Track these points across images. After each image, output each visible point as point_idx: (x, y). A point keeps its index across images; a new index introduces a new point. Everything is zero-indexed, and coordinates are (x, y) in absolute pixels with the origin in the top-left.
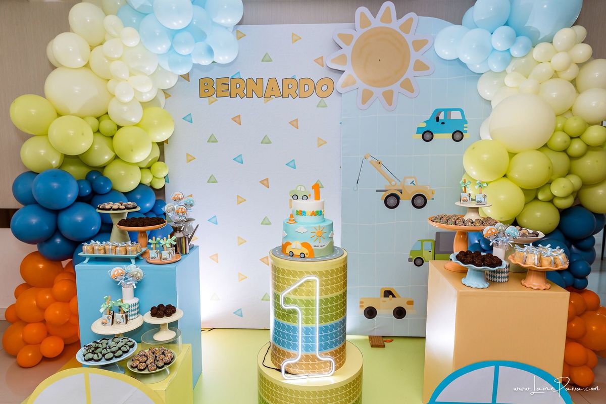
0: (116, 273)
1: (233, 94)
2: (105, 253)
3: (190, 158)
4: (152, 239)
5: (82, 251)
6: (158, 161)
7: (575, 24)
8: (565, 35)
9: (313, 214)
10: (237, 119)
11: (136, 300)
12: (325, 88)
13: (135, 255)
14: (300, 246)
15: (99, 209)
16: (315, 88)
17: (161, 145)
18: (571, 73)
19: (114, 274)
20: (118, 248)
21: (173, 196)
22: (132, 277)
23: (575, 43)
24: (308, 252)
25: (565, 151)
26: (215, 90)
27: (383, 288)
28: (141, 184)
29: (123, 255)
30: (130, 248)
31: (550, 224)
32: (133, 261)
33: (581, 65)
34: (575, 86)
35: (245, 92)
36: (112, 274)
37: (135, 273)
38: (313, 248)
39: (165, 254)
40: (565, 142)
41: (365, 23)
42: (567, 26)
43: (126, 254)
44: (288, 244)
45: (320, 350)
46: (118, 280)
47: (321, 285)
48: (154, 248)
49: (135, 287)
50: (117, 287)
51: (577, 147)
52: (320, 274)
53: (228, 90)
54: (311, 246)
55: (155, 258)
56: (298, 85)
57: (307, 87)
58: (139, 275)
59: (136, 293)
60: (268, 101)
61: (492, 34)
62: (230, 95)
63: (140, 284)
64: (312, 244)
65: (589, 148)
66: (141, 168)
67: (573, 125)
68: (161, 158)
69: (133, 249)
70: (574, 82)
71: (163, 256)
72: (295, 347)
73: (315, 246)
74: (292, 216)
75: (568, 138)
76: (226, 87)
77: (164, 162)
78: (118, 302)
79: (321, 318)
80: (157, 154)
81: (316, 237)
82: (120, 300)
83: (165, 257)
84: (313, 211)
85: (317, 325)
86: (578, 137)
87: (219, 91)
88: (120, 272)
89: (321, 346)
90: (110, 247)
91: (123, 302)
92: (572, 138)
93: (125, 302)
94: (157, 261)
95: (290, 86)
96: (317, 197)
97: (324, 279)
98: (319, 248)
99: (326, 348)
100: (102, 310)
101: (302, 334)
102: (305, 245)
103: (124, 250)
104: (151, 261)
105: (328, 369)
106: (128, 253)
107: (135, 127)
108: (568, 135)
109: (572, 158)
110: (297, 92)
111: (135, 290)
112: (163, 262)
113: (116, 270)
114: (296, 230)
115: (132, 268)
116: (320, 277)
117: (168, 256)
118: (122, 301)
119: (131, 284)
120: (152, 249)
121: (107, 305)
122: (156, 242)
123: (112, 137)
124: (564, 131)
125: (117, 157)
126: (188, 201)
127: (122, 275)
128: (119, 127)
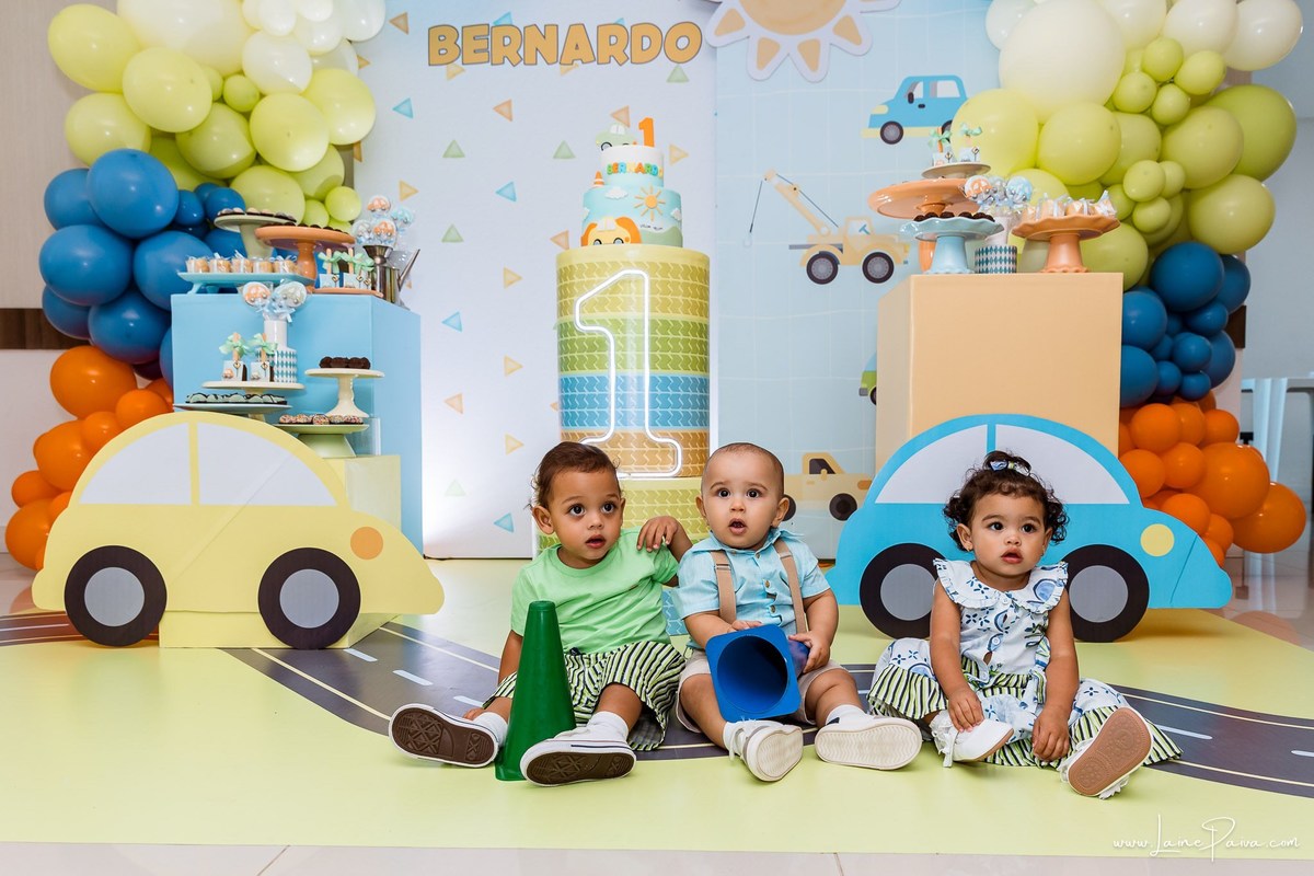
0: (253, 291)
1: (496, 58)
2: (231, 271)
3: (408, 192)
5: (186, 270)
6: (343, 185)
9: (640, 169)
10: (505, 109)
11: (290, 350)
12: (683, 43)
14: (614, 225)
15: (223, 215)
16: (663, 43)
17: (348, 152)
19: (249, 295)
20: (257, 264)
21: (371, 202)
22: (285, 298)
24: (629, 235)
25: (1147, 112)
26: (461, 51)
27: (807, 454)
29: (266, 274)
30: (281, 263)
31: (1127, 260)
35: (522, 52)
36: (245, 292)
37: (291, 291)
38: (639, 228)
39: (350, 277)
40: (1145, 87)
43: (273, 271)
44: (593, 226)
45: (653, 424)
47: (653, 291)
48: (329, 271)
49: (290, 320)
51: (1170, 102)
52: (652, 268)
53: (486, 50)
54: (635, 227)
55: (329, 286)
56: (629, 38)
57: (646, 40)
58: (298, 294)
60: (568, 70)
62: (490, 60)
63: (298, 310)
64: (638, 221)
65: (1199, 101)
66: (306, 198)
67: (1159, 55)
68: (349, 181)
71: (346, 282)
72: (603, 419)
73: (643, 226)
74: (599, 175)
75: (1150, 83)
76: (482, 44)
77: (353, 188)
79: (653, 360)
80: (339, 170)
81: (644, 208)
82: (261, 334)
83: (351, 284)
84: (640, 164)
85: (647, 373)
86: (1172, 81)
87: (468, 52)
88: (261, 292)
89: (654, 416)
91: (265, 340)
92: (1161, 85)
93: (268, 341)
94: (335, 288)
95: (613, 40)
96: (649, 141)
97: (660, 278)
98: (651, 230)
99: (664, 424)
100: (223, 350)
101: (617, 390)
102: (624, 222)
103: (270, 267)
105: (669, 466)
106: (276, 271)
107: (300, 98)
108: (1151, 75)
109: (1164, 128)
110: (628, 51)
111: (289, 325)
112: (344, 290)
113: (253, 287)
114: (607, 195)
116: (651, 274)
117: (356, 284)
118: (264, 338)
119: (281, 316)
120: (325, 272)
121: (234, 343)
122: (332, 260)
123: (247, 115)
124: (1144, 71)
125: (258, 159)
126: (400, 213)
127: (265, 298)
128: (262, 96)
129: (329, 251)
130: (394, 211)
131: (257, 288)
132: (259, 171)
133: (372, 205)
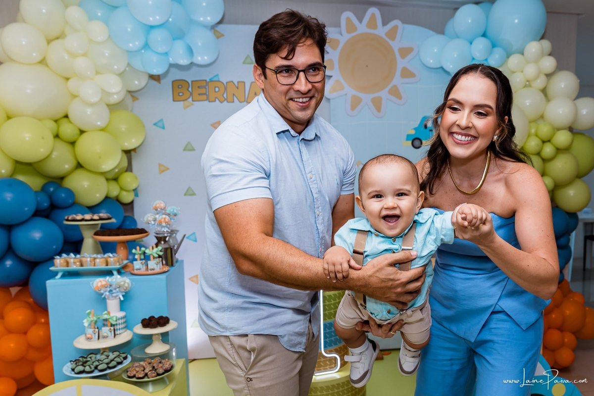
0: (99, 284)
1: (211, 99)
2: (82, 265)
3: (163, 169)
4: (136, 249)
5: (53, 265)
6: (126, 171)
7: (542, 38)
8: (534, 48)
11: (122, 314)
13: (118, 266)
15: (67, 220)
17: (128, 153)
18: (540, 82)
19: (97, 287)
20: (98, 260)
21: (154, 205)
22: (119, 288)
23: (542, 55)
25: (538, 154)
26: (191, 94)
28: (107, 198)
29: (103, 267)
30: (112, 259)
32: (115, 273)
33: (549, 76)
34: (546, 95)
35: (225, 95)
36: (95, 285)
37: (122, 283)
39: (152, 264)
40: (538, 145)
41: (351, 28)
42: (534, 40)
43: (107, 265)
46: (102, 291)
48: (139, 259)
49: (122, 299)
50: (101, 300)
51: (548, 150)
53: (205, 94)
55: (140, 269)
58: (126, 285)
59: (122, 305)
61: (471, 44)
62: (208, 99)
63: (127, 295)
65: (559, 150)
66: (107, 180)
67: (544, 130)
68: (129, 169)
69: (114, 260)
70: (544, 91)
71: (150, 267)
75: (540, 142)
76: (203, 91)
77: (132, 172)
78: (105, 314)
79: (325, 315)
80: (125, 164)
82: (106, 312)
83: (152, 267)
86: (549, 141)
87: (195, 94)
88: (104, 283)
89: (325, 343)
90: (89, 259)
91: (110, 315)
92: (544, 142)
93: (112, 316)
94: (143, 271)
103: (105, 262)
104: (136, 272)
106: (109, 264)
107: (102, 132)
108: (541, 139)
109: (545, 161)
111: (122, 302)
112: (150, 272)
113: (99, 282)
115: (116, 278)
117: (155, 266)
118: (108, 314)
119: (117, 296)
120: (136, 260)
121: (92, 319)
122: (140, 252)
123: (73, 143)
124: (537, 135)
125: (79, 166)
126: (172, 210)
127: (106, 287)
128: (82, 132)
129: (138, 248)
130: (169, 210)
131: (101, 281)
132: (80, 172)
133: (156, 207)
